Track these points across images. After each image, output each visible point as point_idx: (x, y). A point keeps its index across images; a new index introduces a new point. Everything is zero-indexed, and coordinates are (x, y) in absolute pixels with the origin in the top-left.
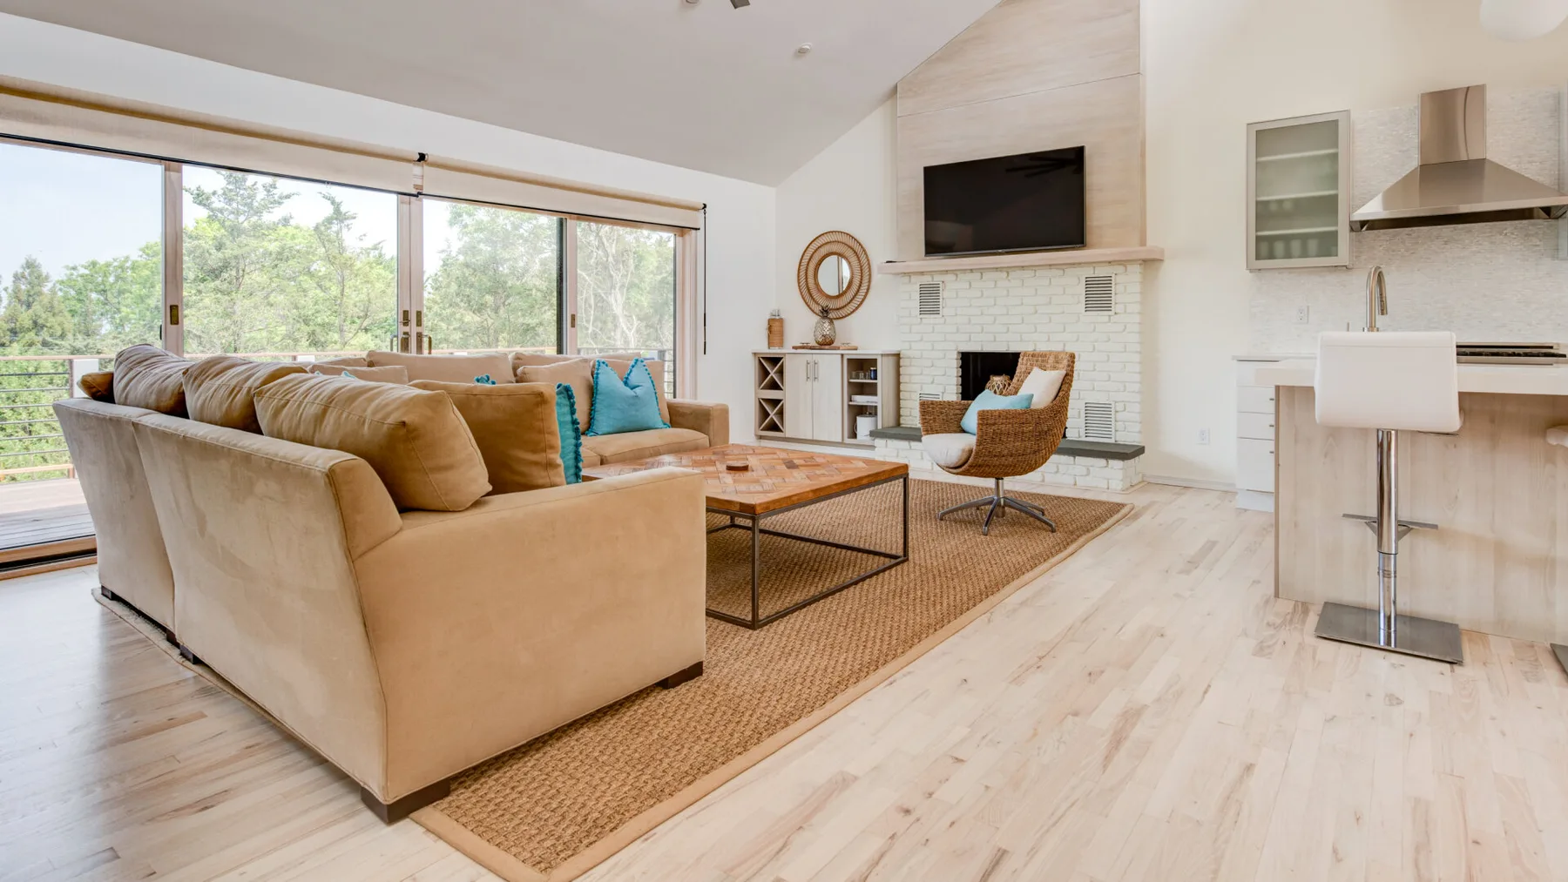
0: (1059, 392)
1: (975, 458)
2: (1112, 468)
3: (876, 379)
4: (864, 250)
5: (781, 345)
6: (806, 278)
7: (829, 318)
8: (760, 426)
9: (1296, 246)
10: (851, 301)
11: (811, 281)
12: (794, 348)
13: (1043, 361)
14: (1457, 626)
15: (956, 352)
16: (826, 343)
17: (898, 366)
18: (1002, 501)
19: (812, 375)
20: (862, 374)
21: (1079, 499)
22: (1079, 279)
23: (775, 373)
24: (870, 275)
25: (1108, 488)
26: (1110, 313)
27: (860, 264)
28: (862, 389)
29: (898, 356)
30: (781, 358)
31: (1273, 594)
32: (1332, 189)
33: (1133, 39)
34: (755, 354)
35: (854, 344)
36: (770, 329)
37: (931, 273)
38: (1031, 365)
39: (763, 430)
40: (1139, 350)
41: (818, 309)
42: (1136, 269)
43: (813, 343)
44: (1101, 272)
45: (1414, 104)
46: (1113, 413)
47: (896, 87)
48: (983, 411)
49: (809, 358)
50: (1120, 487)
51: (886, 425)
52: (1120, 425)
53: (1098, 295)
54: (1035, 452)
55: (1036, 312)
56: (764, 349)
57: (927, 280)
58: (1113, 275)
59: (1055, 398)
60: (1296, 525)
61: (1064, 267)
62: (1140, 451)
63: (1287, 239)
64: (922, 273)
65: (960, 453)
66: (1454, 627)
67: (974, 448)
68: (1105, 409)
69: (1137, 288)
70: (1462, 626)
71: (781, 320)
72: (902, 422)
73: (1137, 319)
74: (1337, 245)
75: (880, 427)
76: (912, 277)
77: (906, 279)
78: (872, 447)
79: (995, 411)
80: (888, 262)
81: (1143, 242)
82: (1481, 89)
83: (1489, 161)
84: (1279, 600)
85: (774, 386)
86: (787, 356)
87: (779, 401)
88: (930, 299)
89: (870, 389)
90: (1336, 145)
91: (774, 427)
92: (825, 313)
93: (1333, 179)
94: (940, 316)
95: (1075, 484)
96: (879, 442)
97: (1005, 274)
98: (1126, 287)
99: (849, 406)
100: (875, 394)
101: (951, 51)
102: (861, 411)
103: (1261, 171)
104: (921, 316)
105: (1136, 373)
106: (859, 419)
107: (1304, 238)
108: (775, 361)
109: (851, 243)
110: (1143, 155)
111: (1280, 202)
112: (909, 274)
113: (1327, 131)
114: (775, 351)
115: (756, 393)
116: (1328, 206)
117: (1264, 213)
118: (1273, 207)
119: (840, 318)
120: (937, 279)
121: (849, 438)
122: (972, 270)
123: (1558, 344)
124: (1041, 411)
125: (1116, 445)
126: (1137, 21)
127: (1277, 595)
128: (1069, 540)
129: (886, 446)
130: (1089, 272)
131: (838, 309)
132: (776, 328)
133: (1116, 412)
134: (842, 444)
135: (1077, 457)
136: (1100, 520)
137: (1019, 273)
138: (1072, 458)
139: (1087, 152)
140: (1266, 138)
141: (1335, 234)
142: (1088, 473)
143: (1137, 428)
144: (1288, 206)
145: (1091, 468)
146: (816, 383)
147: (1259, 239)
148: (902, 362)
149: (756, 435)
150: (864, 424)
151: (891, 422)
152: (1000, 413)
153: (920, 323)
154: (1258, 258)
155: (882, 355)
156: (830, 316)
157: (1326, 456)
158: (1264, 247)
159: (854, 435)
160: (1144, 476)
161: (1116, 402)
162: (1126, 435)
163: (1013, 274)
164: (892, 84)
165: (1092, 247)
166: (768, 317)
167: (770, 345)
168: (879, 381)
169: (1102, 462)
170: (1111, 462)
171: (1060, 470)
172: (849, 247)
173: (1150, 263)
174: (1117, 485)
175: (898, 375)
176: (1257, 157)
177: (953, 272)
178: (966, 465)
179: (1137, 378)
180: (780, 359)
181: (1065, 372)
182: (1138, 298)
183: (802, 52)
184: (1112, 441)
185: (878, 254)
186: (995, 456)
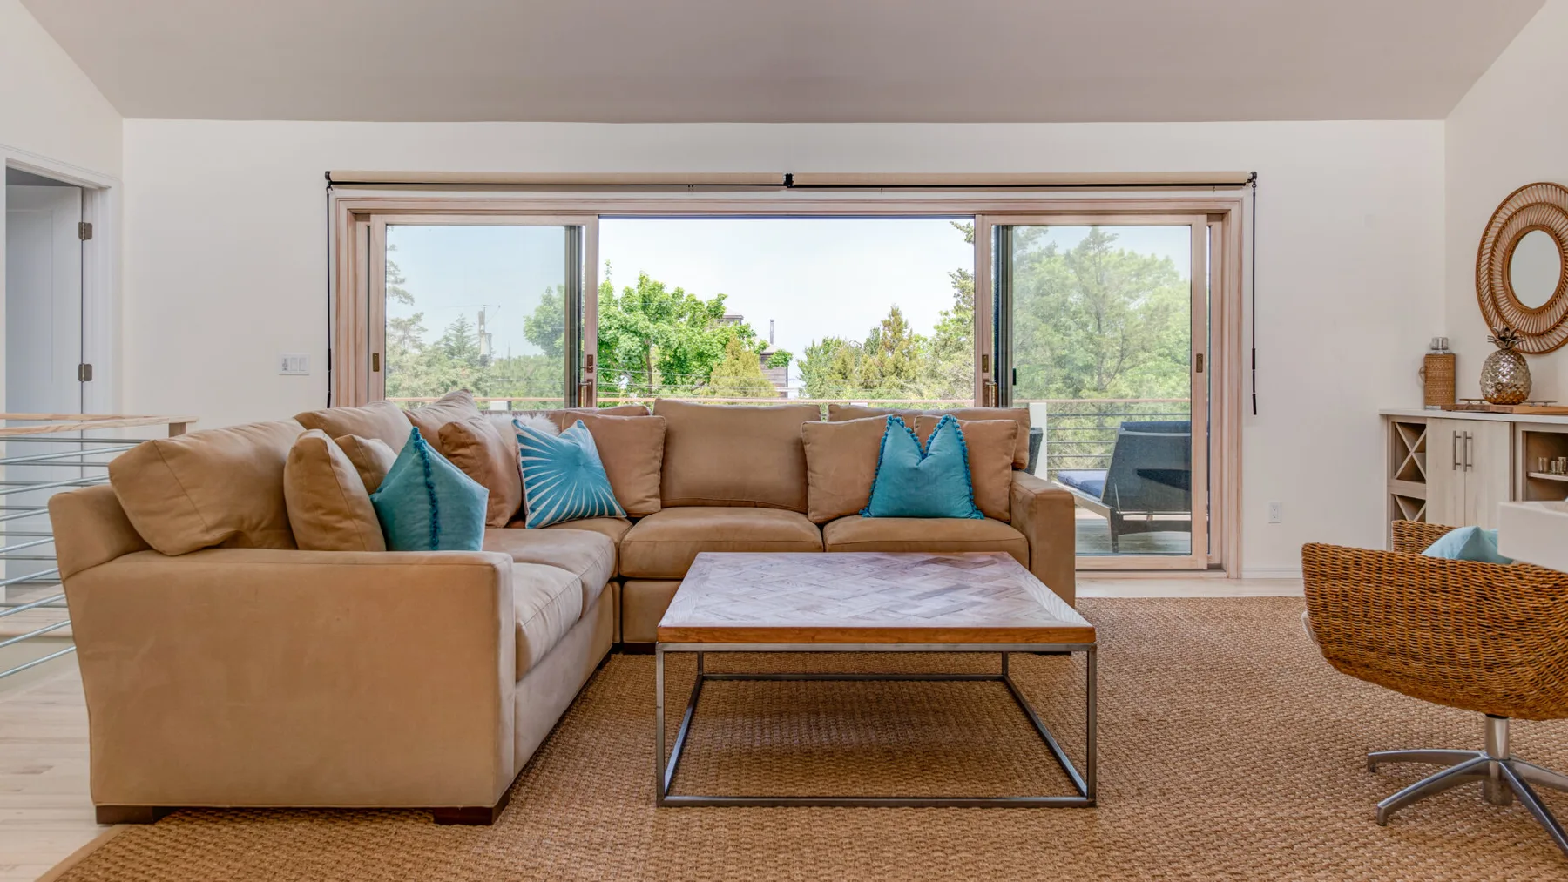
6: (1490, 279)
7: (1517, 353)
11: (1498, 282)
19: (1463, 458)
23: (1417, 450)
30: (1429, 425)
34: (1390, 417)
36: (1426, 373)
71: (1452, 358)
85: (1414, 473)
87: (1422, 501)
108: (1418, 430)
115: (1388, 485)
119: (1542, 351)
131: (1539, 335)
146: (1469, 476)
167: (1427, 400)
180: (1426, 427)
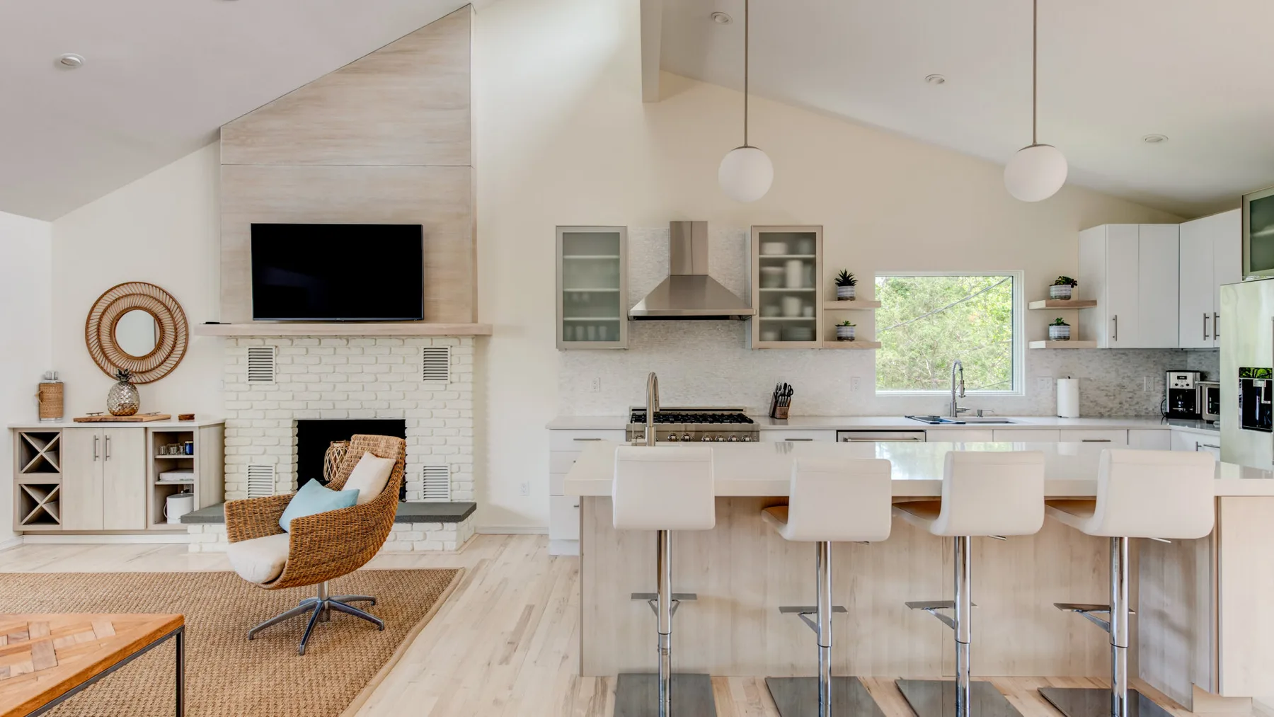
0: (388, 481)
1: (287, 573)
2: (447, 530)
3: (191, 453)
4: (179, 307)
5: (60, 414)
6: (99, 335)
7: (130, 384)
8: (22, 521)
9: (591, 330)
10: (162, 363)
11: (105, 338)
12: (75, 420)
13: (375, 445)
14: (708, 675)
15: (291, 421)
16: (127, 413)
17: (223, 437)
18: (326, 603)
19: (102, 452)
20: (173, 449)
21: (414, 571)
22: (418, 349)
23: (48, 451)
24: (187, 335)
25: (443, 550)
26: (445, 382)
27: (174, 322)
28: (175, 466)
29: (222, 426)
30: (58, 433)
31: (579, 673)
32: (616, 287)
33: (464, 133)
34: (14, 429)
35: (164, 413)
36: (41, 396)
37: (263, 338)
38: (362, 449)
39: (27, 523)
40: (471, 416)
41: (114, 371)
42: (469, 342)
43: (106, 414)
44: (439, 343)
45: (668, 227)
46: (449, 474)
47: (219, 130)
48: (297, 520)
49: (98, 433)
50: (454, 548)
51: (205, 504)
52: (455, 485)
53: (435, 364)
54: (361, 551)
55: (376, 380)
56: (31, 421)
57: (258, 343)
58: (449, 347)
59: (385, 488)
60: (596, 608)
61: (404, 338)
62: (473, 507)
63: (585, 324)
64: (252, 337)
65: (269, 570)
66: (707, 676)
67: (287, 561)
68: (441, 471)
69: (470, 359)
70: (712, 673)
71: (61, 386)
72: (226, 498)
73: (469, 387)
74: (619, 332)
75: (196, 508)
76: (239, 340)
77: (232, 342)
78: (185, 531)
79: (313, 517)
80: (207, 323)
81: (475, 320)
82: (704, 224)
83: (710, 277)
84: (584, 678)
85: (44, 467)
86: (64, 431)
87: (54, 486)
88: (260, 365)
89: (184, 465)
90: (618, 253)
91: (44, 518)
92: (124, 377)
93: (616, 279)
94: (273, 382)
95: (413, 549)
96: (193, 528)
97: (345, 341)
98: (460, 358)
99: (156, 486)
100: (191, 469)
101: (284, 106)
102: (175, 490)
103: (567, 269)
104: (251, 382)
105: (469, 437)
106: (169, 500)
107: (597, 324)
108: (45, 437)
109: (162, 297)
110: (474, 241)
111: (581, 294)
112: (236, 338)
113: (611, 240)
114: (48, 425)
115: (15, 478)
116: (612, 300)
117: (570, 302)
118: (575, 298)
119: (146, 383)
120: (269, 343)
121: (156, 523)
122: (309, 337)
123: (746, 408)
124: (368, 506)
125: (452, 504)
126: (469, 117)
127: (581, 675)
128: (396, 639)
129: (203, 531)
130: (427, 343)
131: (142, 372)
132: (51, 394)
133: (452, 473)
134: (146, 531)
135: (414, 524)
136: (432, 598)
137: (359, 341)
138: (409, 525)
139: (425, 231)
140: (572, 240)
141: (617, 323)
142: (425, 538)
143: (471, 486)
144: (586, 297)
145: (427, 533)
146: (108, 463)
147: (566, 324)
148: (227, 433)
149: (15, 531)
150: (177, 506)
151: (213, 498)
152: (318, 518)
153: (250, 390)
154: (564, 339)
155: (200, 427)
156: (133, 380)
157: (618, 543)
158: (569, 329)
159: (163, 519)
160: (475, 528)
161: (451, 464)
162: (460, 493)
163: (352, 342)
164: (212, 127)
165: (429, 321)
166: (38, 380)
167: (42, 415)
168: (195, 456)
169: (438, 525)
170: (445, 524)
171: (398, 538)
172: (159, 301)
173: (481, 339)
174: (451, 545)
175: (223, 446)
176: (563, 255)
177: (291, 338)
178: (278, 581)
179: (470, 441)
180: (55, 434)
181: (395, 460)
182: (471, 369)
183: (66, 63)
184: (448, 500)
185: (196, 313)
186: (313, 565)
